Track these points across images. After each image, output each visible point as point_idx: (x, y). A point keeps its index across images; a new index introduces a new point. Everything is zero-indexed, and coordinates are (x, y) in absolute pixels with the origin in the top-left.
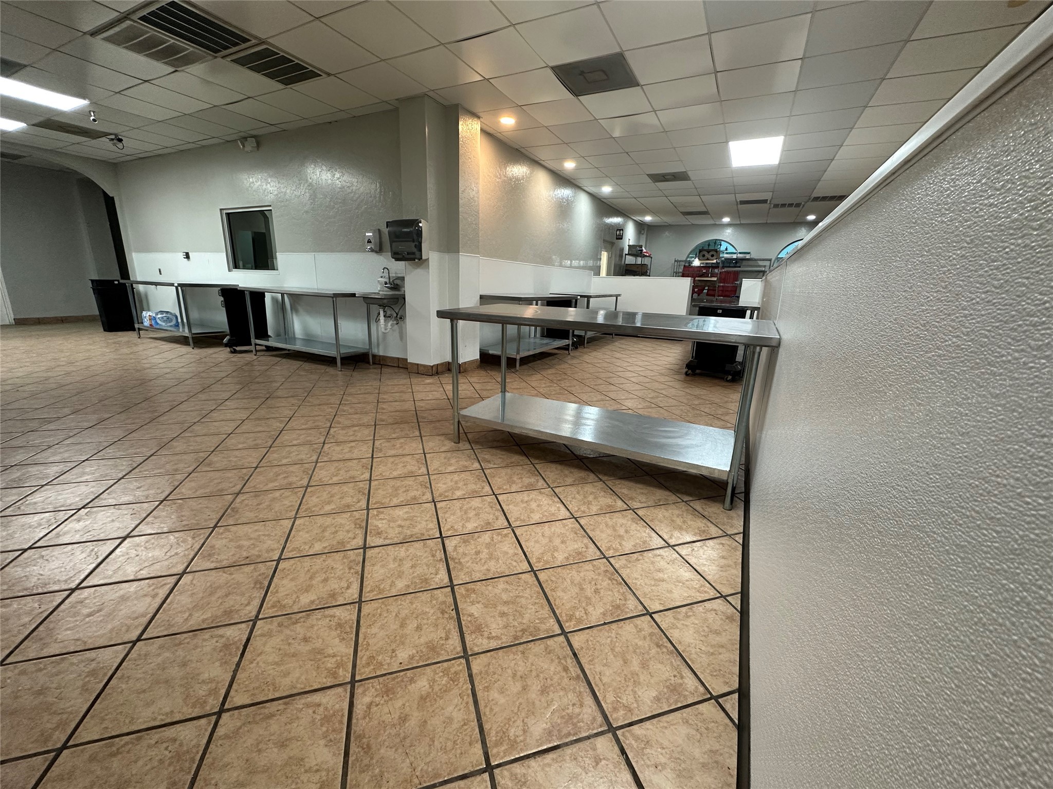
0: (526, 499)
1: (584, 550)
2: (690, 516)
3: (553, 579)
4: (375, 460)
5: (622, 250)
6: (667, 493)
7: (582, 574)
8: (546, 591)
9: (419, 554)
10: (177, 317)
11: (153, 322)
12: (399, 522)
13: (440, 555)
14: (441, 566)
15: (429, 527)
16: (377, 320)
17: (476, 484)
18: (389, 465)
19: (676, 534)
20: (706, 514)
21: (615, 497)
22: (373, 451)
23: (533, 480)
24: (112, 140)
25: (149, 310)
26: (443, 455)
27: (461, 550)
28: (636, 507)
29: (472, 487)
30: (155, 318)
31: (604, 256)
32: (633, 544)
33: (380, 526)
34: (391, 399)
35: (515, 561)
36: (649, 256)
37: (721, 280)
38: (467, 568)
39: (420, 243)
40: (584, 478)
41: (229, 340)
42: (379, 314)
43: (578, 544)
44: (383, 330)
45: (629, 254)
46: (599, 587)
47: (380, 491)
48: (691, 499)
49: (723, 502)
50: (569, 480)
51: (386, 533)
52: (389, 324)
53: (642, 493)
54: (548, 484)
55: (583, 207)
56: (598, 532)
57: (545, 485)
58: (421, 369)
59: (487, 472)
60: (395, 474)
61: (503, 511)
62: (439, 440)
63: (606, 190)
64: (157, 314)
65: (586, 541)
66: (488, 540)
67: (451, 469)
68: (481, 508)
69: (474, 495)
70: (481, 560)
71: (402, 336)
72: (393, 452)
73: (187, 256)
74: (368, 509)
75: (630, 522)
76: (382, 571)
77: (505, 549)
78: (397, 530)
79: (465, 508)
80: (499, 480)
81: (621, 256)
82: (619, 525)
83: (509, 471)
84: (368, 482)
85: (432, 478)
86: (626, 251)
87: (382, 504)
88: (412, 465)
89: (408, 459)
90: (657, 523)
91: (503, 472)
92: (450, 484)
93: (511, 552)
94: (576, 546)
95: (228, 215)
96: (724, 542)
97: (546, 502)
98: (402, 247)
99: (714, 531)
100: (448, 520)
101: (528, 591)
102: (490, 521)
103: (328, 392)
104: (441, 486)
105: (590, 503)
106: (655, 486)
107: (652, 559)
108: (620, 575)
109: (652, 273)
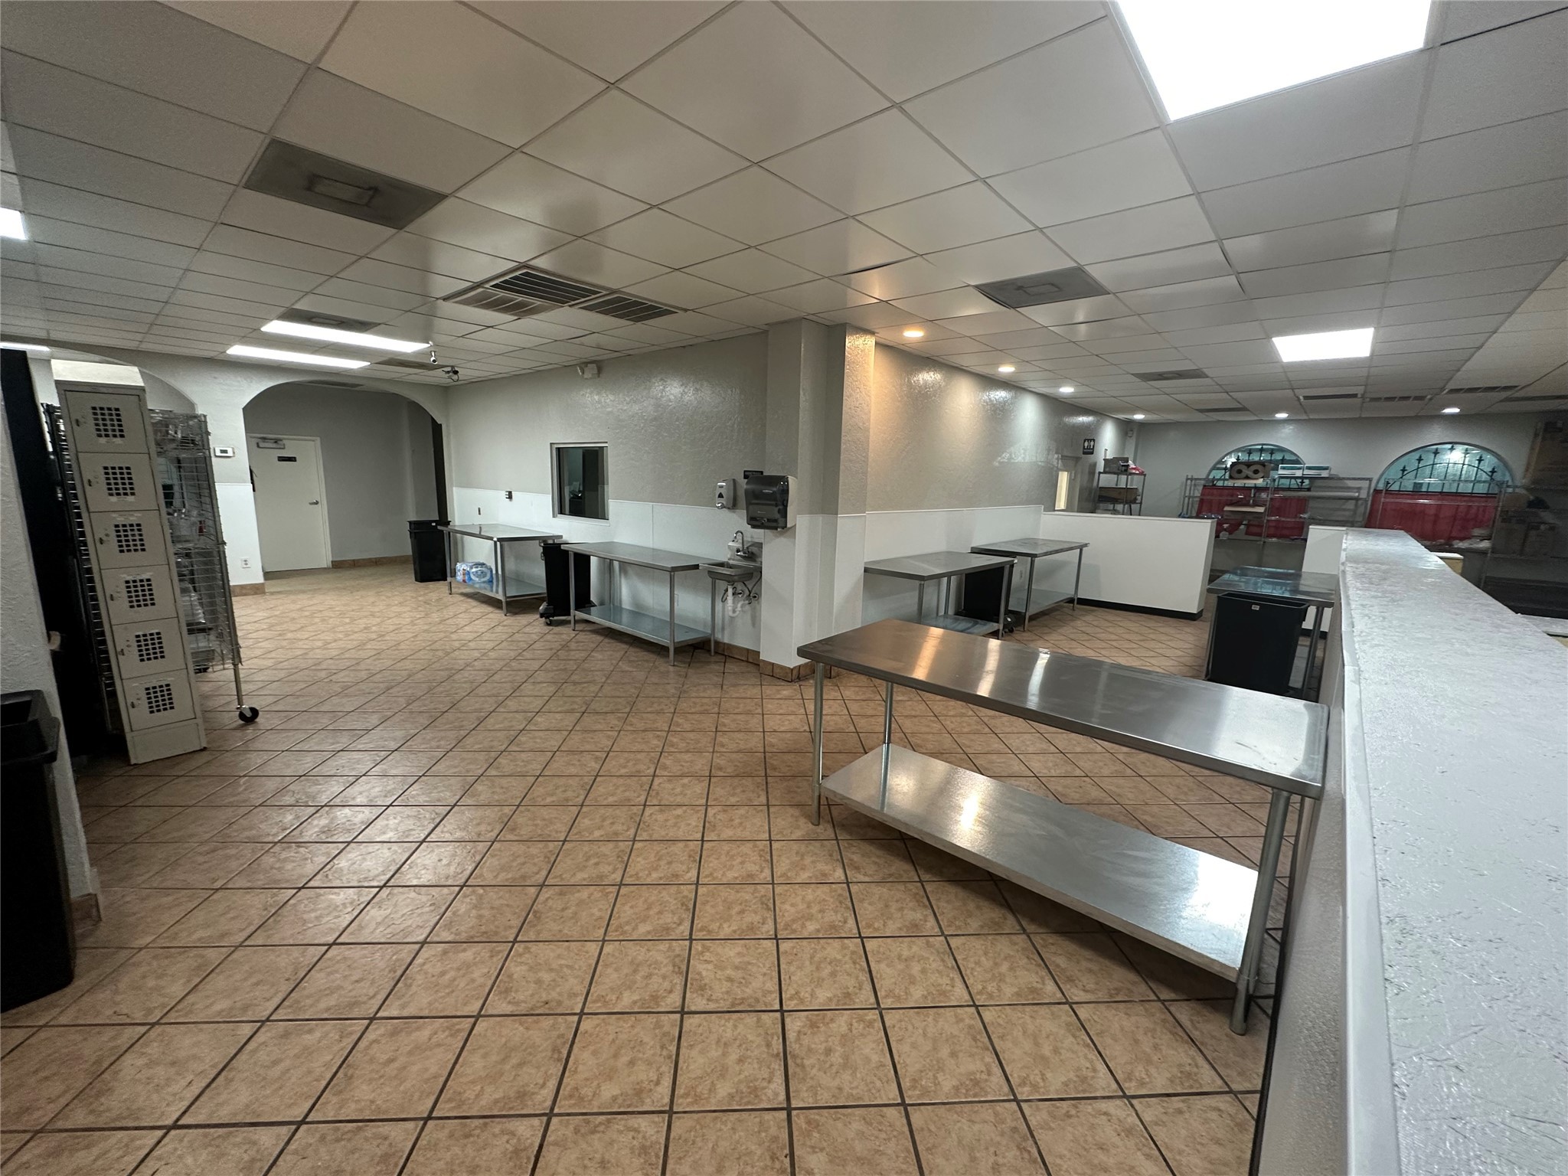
0: (906, 953)
1: (984, 1076)
2: (1167, 1036)
3: (932, 1128)
4: (706, 845)
5: (1094, 465)
6: (1132, 976)
7: (976, 1127)
8: (919, 1148)
9: (750, 1037)
10: (491, 571)
11: (466, 578)
12: (729, 972)
13: (777, 1045)
14: (777, 1067)
15: (766, 988)
16: (724, 600)
17: (836, 912)
18: (723, 858)
19: (1140, 1071)
20: (1195, 1034)
21: (1044, 972)
22: (704, 827)
23: (918, 915)
24: (448, 372)
25: (463, 561)
26: (795, 846)
27: (805, 1041)
28: (1076, 999)
29: (831, 917)
30: (469, 573)
31: (1064, 478)
32: (1064, 1079)
33: (704, 973)
34: (733, 726)
35: (880, 1079)
36: (1142, 474)
38: (812, 1078)
39: (786, 507)
40: (997, 924)
41: (546, 609)
42: (727, 590)
43: (975, 1064)
44: (731, 614)
45: (1105, 472)
46: (1001, 1161)
47: (708, 908)
48: (1173, 996)
49: (1230, 1013)
50: (974, 925)
51: (711, 988)
52: (739, 605)
53: (1090, 971)
54: (940, 928)
55: (1029, 416)
56: (1009, 1045)
57: (937, 930)
58: (777, 671)
59: (854, 888)
60: (731, 875)
61: (870, 972)
62: (792, 816)
63: (1067, 390)
64: (471, 568)
65: (990, 1058)
66: (844, 1029)
67: (804, 876)
68: (840, 961)
69: (832, 934)
70: (832, 1065)
71: (755, 621)
72: (728, 833)
73: (510, 496)
74: (691, 939)
75: (1062, 1032)
76: (701, 1060)
77: (867, 1051)
78: (726, 985)
79: (818, 956)
80: (870, 908)
81: (1092, 476)
82: (1044, 1035)
83: (883, 890)
84: (694, 887)
85: (778, 890)
86: (1101, 467)
87: (709, 932)
88: (753, 864)
89: (746, 848)
90: (1109, 1041)
91: (877, 890)
92: (802, 906)
93: (875, 1058)
94: (972, 1067)
95: (559, 449)
96: (1222, 1106)
97: (934, 965)
98: (761, 511)
99: (1208, 1079)
100: (793, 978)
101: (892, 1144)
102: (850, 990)
103: (656, 707)
104: (788, 910)
105: (1001, 979)
106: (1112, 958)
107: (1091, 1120)
108: (1036, 1143)
109: (1147, 501)
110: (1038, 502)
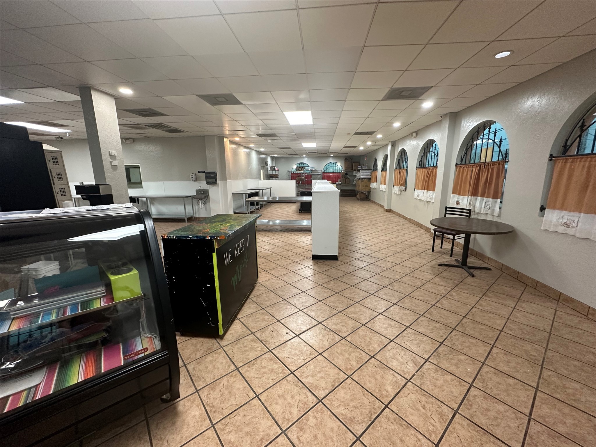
5: (267, 168)
16: (198, 205)
19: (305, 237)
31: (262, 171)
36: (278, 170)
37: (306, 178)
39: (217, 179)
42: (199, 202)
44: (201, 207)
55: (254, 155)
63: (262, 150)
71: (208, 208)
81: (267, 170)
82: (294, 237)
86: (269, 169)
98: (210, 180)
109: (280, 177)
110: (258, 178)
